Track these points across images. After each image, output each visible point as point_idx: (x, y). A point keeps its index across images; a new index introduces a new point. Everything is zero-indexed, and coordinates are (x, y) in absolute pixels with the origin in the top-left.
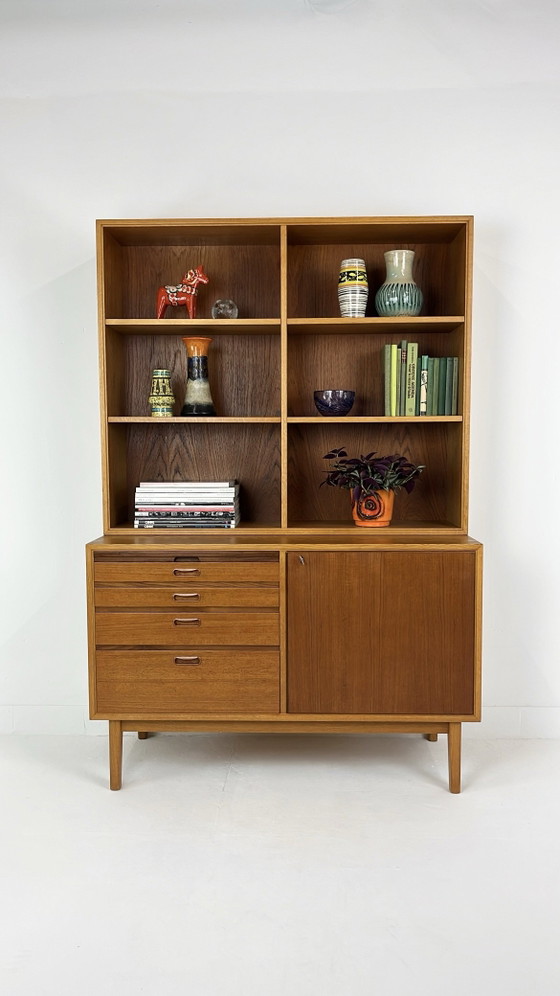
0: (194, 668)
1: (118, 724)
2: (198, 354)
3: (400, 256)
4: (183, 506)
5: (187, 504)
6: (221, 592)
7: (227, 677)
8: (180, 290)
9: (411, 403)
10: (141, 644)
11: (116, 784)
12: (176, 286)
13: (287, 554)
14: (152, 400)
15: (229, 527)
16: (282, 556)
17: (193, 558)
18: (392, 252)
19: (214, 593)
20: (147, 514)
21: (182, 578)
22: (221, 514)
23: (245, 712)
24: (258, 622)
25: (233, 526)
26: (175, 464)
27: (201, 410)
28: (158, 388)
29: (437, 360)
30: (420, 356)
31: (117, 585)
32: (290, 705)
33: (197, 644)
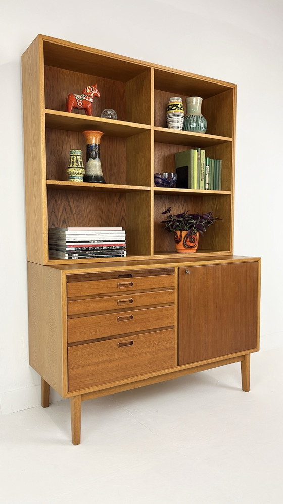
0: (129, 347)
1: (81, 397)
2: (96, 142)
3: (197, 100)
4: (96, 243)
5: (98, 241)
6: (145, 296)
7: (148, 350)
8: (84, 98)
9: (202, 183)
10: (98, 337)
11: (76, 440)
12: (81, 95)
13: (179, 269)
14: (71, 170)
15: (123, 256)
16: (176, 270)
17: (128, 275)
18: (192, 98)
19: (141, 296)
20: (73, 249)
21: (123, 289)
22: (118, 248)
23: (157, 371)
24: (164, 312)
25: (125, 255)
26: (63, 217)
27: (97, 179)
28: (77, 162)
29: (213, 161)
30: (206, 158)
31: (82, 298)
32: (180, 361)
33: (131, 332)
